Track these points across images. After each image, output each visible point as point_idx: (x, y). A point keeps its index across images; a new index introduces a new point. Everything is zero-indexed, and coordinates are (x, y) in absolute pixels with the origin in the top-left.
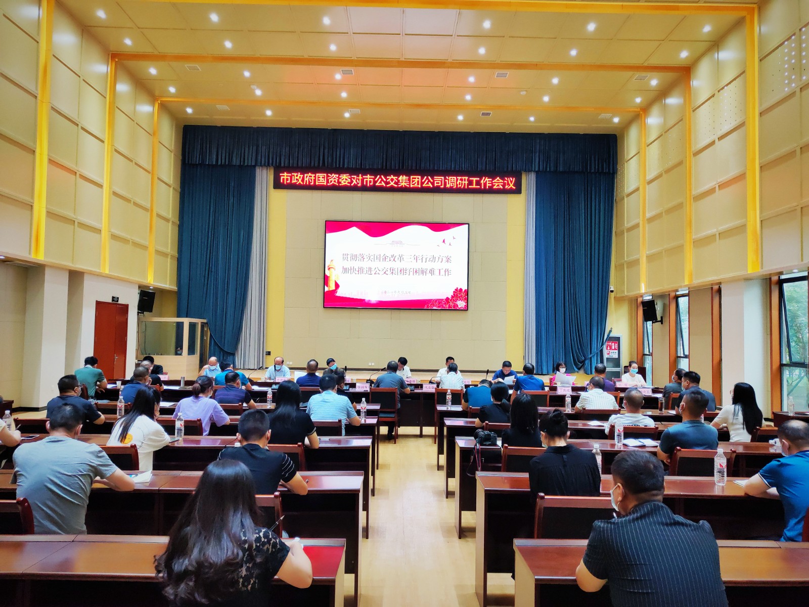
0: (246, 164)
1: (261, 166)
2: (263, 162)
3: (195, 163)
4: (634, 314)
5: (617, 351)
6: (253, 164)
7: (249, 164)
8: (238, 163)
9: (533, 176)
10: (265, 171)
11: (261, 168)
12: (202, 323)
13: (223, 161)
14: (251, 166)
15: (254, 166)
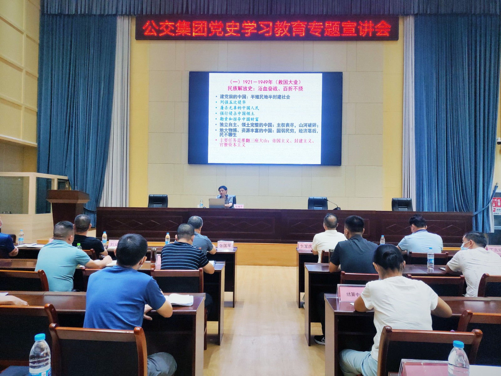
0: (106, 13)
1: (122, 15)
2: (124, 11)
3: (54, 13)
6: (114, 12)
7: (110, 13)
8: (98, 13)
9: (411, 21)
10: (126, 21)
11: (122, 17)
13: (83, 10)
14: (111, 15)
15: (115, 15)
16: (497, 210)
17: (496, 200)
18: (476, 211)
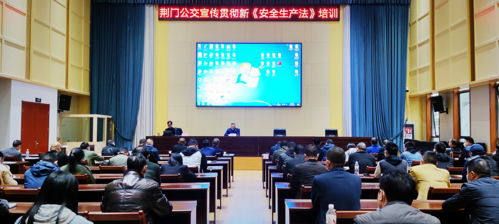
0: (138, 2)
4: (424, 107)
5: (411, 135)
6: (143, 2)
8: (132, 2)
9: (348, 8)
10: (152, 7)
11: (149, 5)
12: (108, 118)
14: (141, 4)
15: (144, 4)
16: (408, 136)
17: (406, 129)
18: (392, 137)
